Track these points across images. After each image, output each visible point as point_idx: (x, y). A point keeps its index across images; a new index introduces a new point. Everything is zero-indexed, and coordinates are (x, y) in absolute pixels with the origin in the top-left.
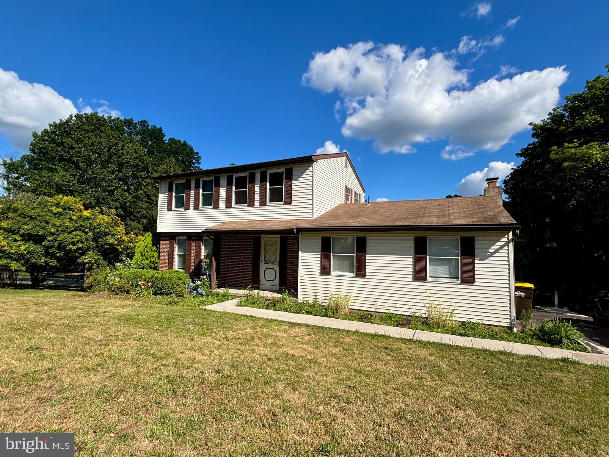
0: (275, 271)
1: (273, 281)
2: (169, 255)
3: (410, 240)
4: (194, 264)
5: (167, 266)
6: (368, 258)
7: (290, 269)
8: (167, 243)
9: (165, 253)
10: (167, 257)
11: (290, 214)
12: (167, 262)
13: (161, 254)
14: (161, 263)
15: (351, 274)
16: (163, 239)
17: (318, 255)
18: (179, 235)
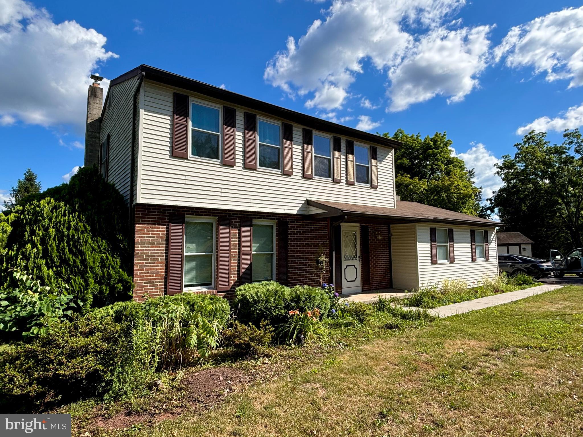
0: (356, 268)
1: (355, 281)
2: (171, 257)
3: (468, 232)
4: (238, 271)
5: (162, 285)
6: (455, 246)
7: (372, 264)
8: (161, 231)
9: (155, 253)
10: (163, 263)
11: (376, 201)
12: (160, 275)
13: (139, 257)
14: (140, 280)
15: (446, 261)
16: (145, 221)
17: (428, 245)
18: (195, 214)
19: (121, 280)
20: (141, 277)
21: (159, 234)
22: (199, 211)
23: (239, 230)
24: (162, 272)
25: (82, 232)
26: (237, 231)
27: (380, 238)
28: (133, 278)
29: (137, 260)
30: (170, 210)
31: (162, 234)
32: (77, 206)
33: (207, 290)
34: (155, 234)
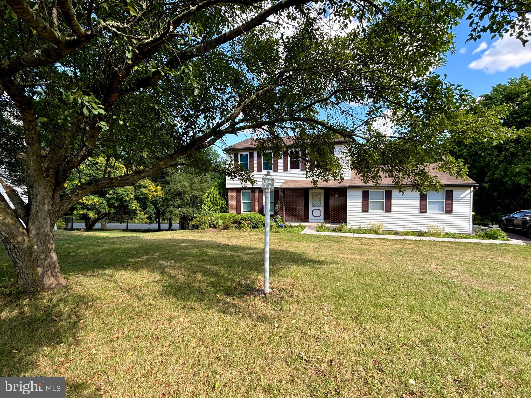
0: (321, 211)
1: (320, 217)
2: (237, 202)
4: (258, 208)
5: (236, 211)
6: (393, 202)
7: (332, 209)
8: (234, 195)
9: (234, 201)
10: (235, 204)
12: (235, 208)
13: (230, 202)
15: (382, 211)
16: (231, 192)
17: (360, 201)
18: (244, 189)
20: (230, 207)
27: (337, 196)
30: (236, 189)
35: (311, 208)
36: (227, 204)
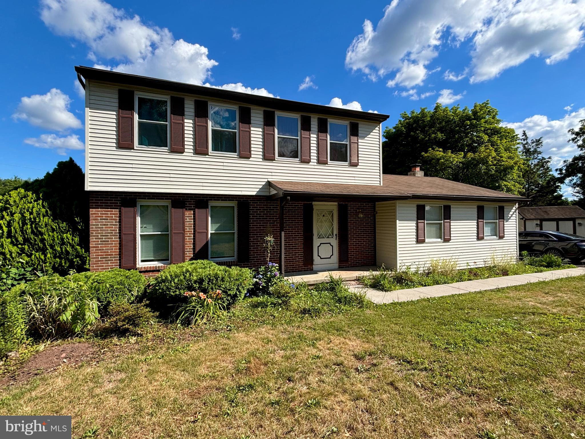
0: (332, 246)
1: (330, 258)
2: (123, 236)
3: (474, 208)
4: (193, 249)
5: (117, 260)
6: (452, 224)
7: (352, 242)
8: (114, 214)
9: (109, 233)
10: (117, 241)
11: (356, 178)
12: (115, 252)
13: (94, 236)
14: (96, 255)
15: (439, 240)
16: (99, 206)
17: (413, 224)
18: (147, 198)
19: (78, 256)
20: (96, 253)
21: (112, 217)
22: (151, 195)
23: (194, 212)
24: (116, 249)
25: (44, 216)
26: (192, 213)
27: (361, 216)
28: (89, 254)
29: (92, 239)
30: (122, 195)
31: (115, 217)
32: (41, 195)
33: (163, 265)
34: (108, 217)
35: (316, 242)
36: (85, 243)
